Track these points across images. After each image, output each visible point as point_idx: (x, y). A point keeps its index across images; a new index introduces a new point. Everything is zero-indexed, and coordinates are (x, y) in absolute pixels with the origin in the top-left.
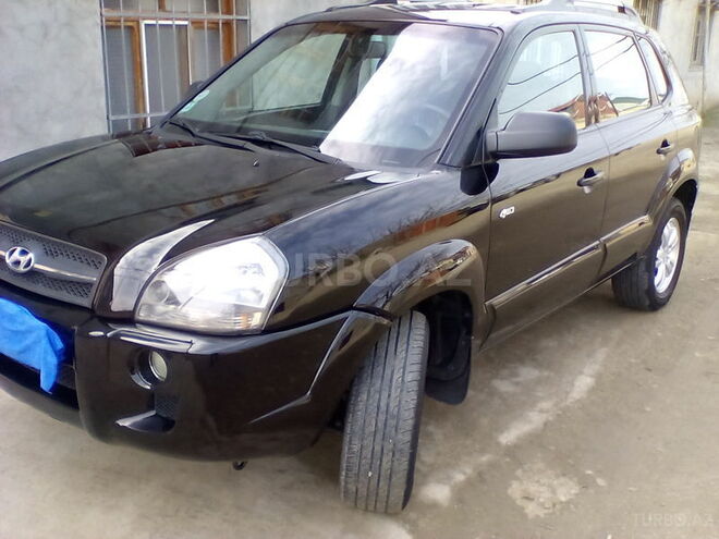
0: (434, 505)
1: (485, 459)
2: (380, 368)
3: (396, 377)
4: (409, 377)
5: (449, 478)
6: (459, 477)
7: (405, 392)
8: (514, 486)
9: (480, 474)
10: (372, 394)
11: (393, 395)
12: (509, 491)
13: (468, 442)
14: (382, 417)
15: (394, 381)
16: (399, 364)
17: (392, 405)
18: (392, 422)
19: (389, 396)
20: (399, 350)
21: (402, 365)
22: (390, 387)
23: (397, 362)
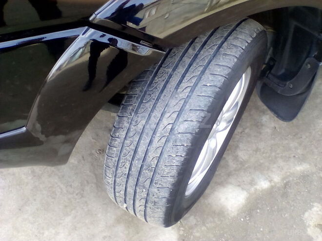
0: (221, 213)
1: (301, 168)
2: (149, 106)
3: (165, 121)
4: (182, 127)
5: (252, 183)
6: (263, 184)
7: (170, 144)
8: (315, 209)
9: (286, 185)
10: (131, 134)
11: (155, 144)
12: (307, 214)
13: (293, 144)
14: (137, 164)
15: (161, 126)
16: (174, 104)
17: (151, 155)
18: (148, 174)
19: (151, 142)
20: (183, 85)
21: (178, 108)
22: (154, 133)
23: (173, 102)
